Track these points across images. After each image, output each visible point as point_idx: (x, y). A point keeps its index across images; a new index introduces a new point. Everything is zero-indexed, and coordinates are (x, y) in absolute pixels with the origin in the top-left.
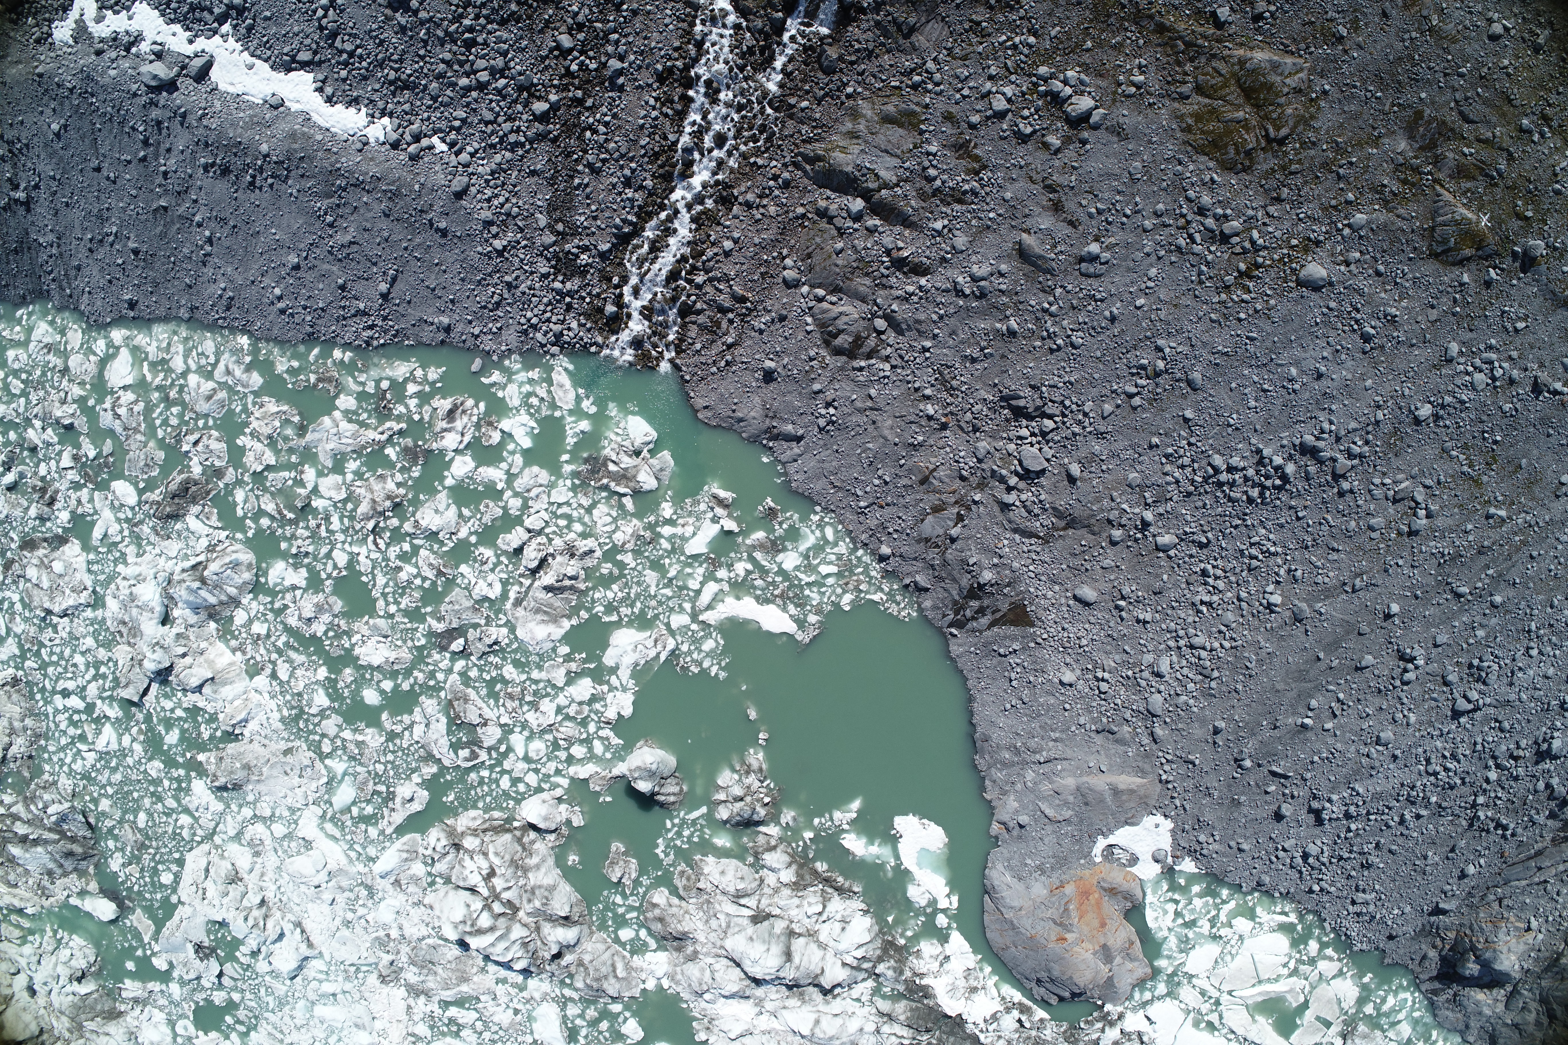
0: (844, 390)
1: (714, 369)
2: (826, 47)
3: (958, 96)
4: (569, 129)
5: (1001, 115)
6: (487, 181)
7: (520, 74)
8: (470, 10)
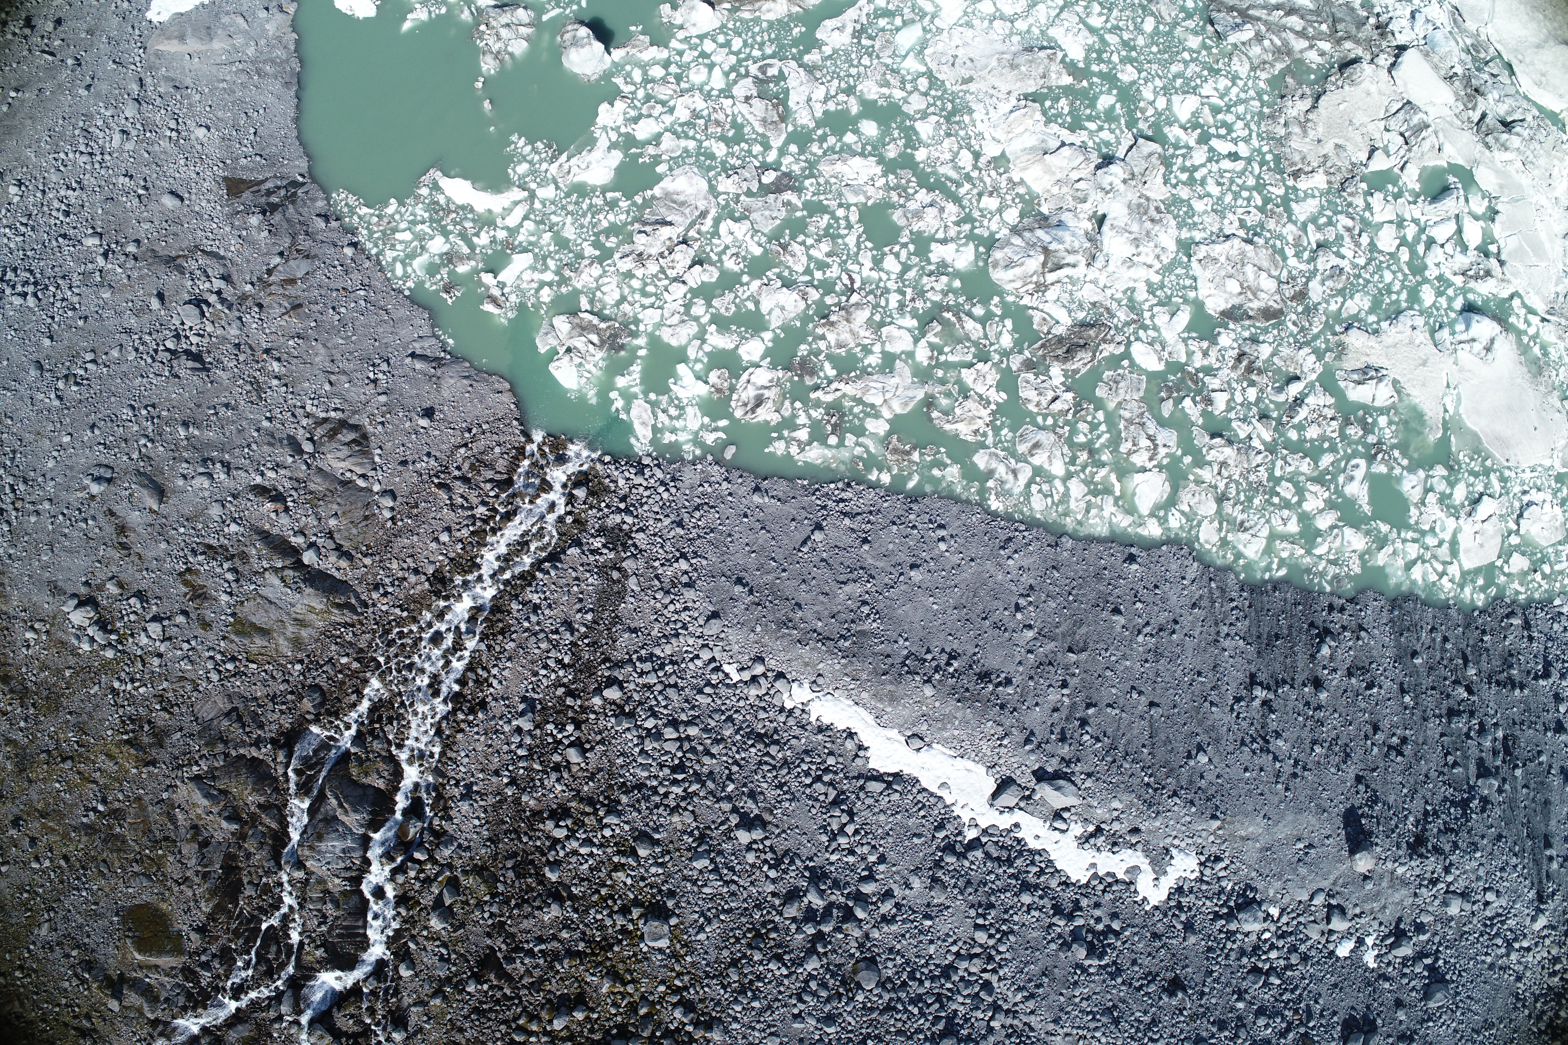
0: (358, 393)
1: (485, 427)
2: (312, 710)
3: (193, 643)
4: (589, 669)
5: (156, 619)
6: (685, 627)
7: (628, 729)
8: (673, 804)
